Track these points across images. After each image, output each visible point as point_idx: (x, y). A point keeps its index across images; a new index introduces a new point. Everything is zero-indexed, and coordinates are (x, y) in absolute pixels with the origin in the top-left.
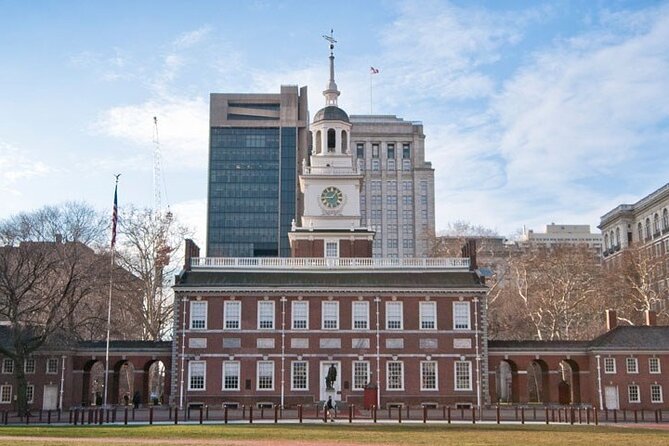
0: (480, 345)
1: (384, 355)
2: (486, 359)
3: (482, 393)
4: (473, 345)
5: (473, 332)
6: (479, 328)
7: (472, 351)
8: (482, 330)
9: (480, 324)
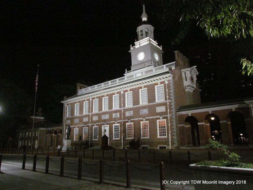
0: (171, 109)
1: (125, 120)
2: (174, 117)
3: (172, 139)
4: (167, 109)
5: (166, 101)
6: (170, 99)
7: (166, 113)
8: (171, 99)
9: (170, 96)
